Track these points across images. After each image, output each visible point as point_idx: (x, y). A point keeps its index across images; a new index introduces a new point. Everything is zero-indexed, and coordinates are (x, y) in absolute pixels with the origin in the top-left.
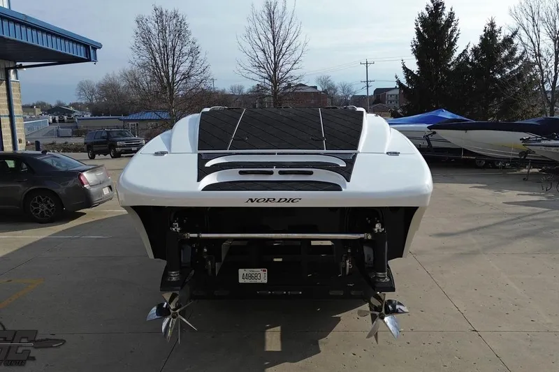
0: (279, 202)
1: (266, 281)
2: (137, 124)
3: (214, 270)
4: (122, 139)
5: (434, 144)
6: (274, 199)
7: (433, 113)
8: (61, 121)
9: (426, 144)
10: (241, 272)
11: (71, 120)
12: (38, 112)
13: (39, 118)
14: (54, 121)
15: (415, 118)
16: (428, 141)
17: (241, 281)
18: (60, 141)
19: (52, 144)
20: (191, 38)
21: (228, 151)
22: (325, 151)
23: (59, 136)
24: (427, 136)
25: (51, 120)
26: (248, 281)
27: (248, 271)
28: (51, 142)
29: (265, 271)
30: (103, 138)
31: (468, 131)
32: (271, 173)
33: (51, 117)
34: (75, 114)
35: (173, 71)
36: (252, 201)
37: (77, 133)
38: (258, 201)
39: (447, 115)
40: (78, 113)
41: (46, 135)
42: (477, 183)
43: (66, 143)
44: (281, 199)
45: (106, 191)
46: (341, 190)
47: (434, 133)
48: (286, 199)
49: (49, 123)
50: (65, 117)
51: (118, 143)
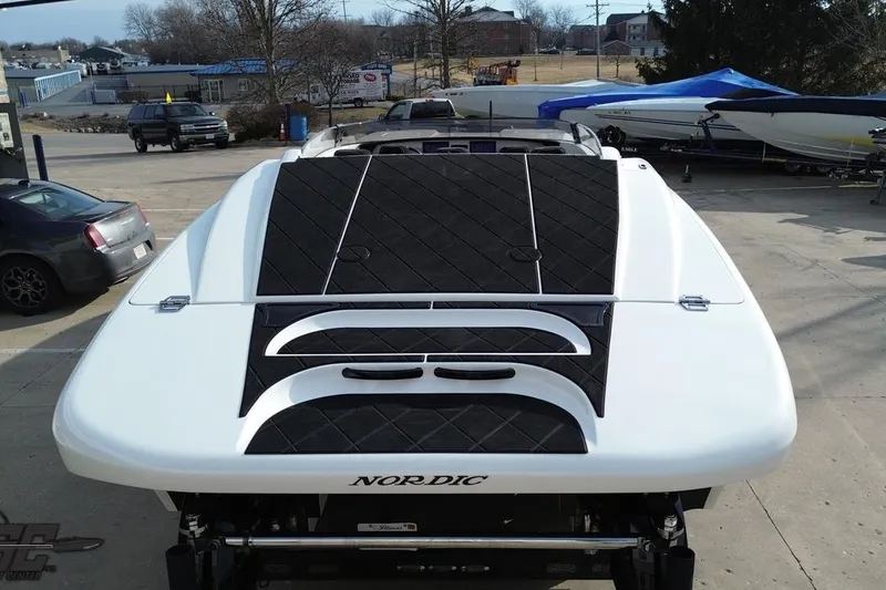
0: (433, 483)
2: (221, 82)
4: (189, 119)
5: (716, 134)
7: (711, 76)
8: (101, 72)
9: (702, 133)
11: (117, 71)
12: (65, 56)
13: (66, 69)
14: (89, 71)
15: (683, 86)
16: (706, 129)
18: (97, 112)
19: (85, 116)
21: (323, 298)
22: (540, 297)
23: (95, 103)
24: (705, 121)
25: (85, 72)
28: (81, 114)
30: (158, 117)
31: (775, 114)
32: (418, 373)
33: (84, 66)
34: (124, 60)
36: (367, 482)
37: (124, 98)
38: (381, 483)
39: (735, 78)
40: (128, 58)
41: (76, 99)
42: (792, 211)
43: (106, 115)
44: (437, 478)
45: (140, 252)
46: (584, 451)
47: (717, 116)
48: (450, 478)
49: (83, 77)
50: (108, 65)
51: (183, 127)
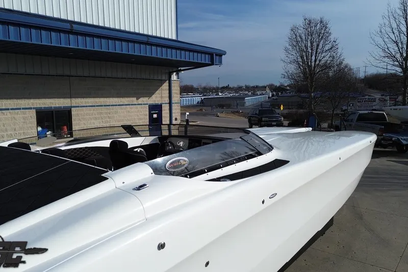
4: (267, 116)
20: (332, 38)
30: (257, 114)
35: (315, 64)
51: (263, 119)
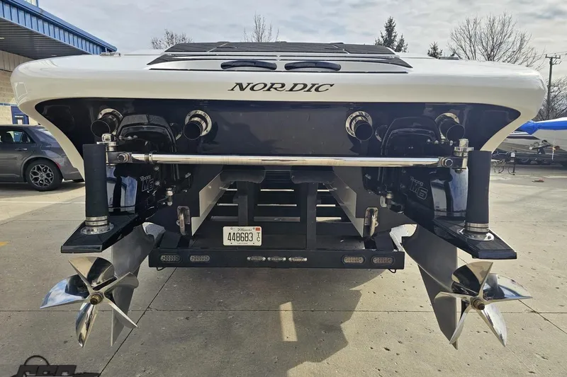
0: (291, 90)
1: (259, 244)
3: (188, 227)
6: (283, 85)
10: (227, 230)
17: (226, 242)
21: (208, 53)
22: (348, 54)
26: (235, 243)
27: (235, 229)
29: (258, 229)
36: (242, 89)
38: (252, 89)
44: (295, 85)
46: (405, 72)
48: (305, 86)
